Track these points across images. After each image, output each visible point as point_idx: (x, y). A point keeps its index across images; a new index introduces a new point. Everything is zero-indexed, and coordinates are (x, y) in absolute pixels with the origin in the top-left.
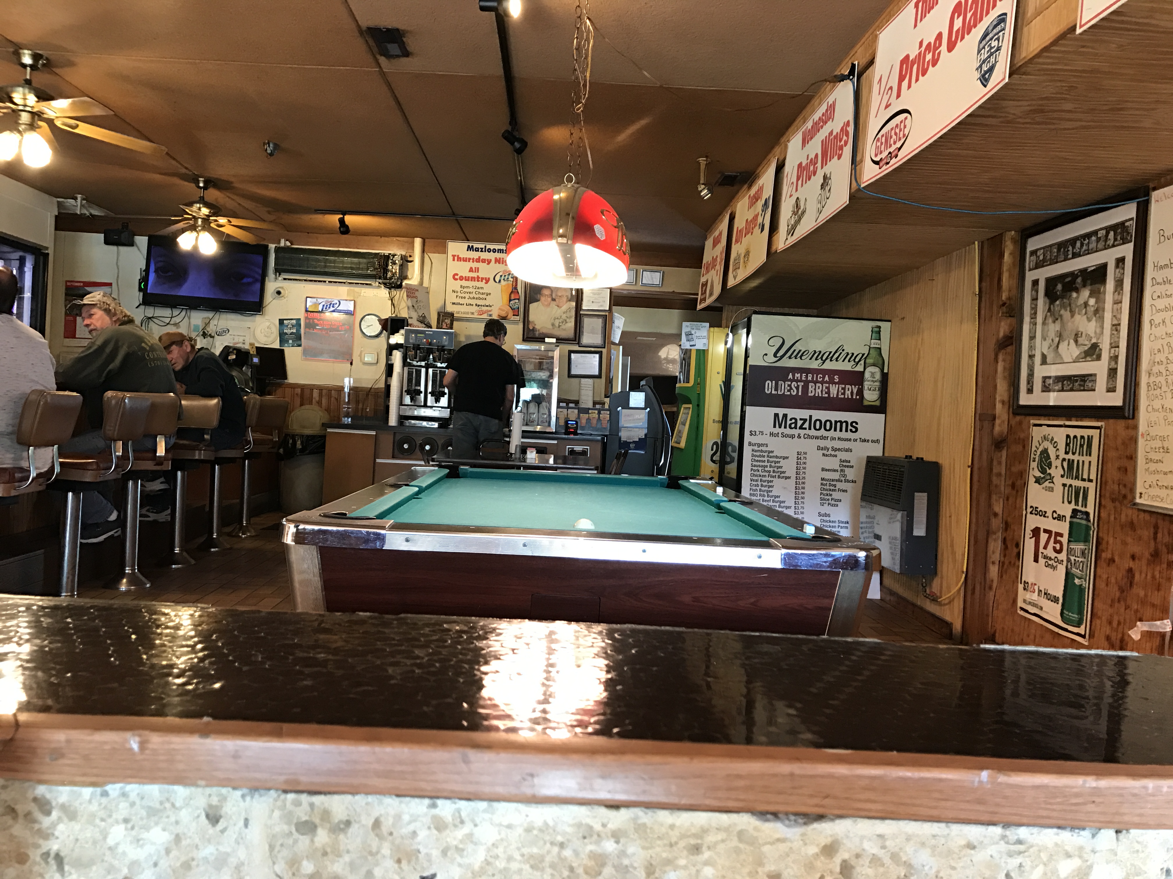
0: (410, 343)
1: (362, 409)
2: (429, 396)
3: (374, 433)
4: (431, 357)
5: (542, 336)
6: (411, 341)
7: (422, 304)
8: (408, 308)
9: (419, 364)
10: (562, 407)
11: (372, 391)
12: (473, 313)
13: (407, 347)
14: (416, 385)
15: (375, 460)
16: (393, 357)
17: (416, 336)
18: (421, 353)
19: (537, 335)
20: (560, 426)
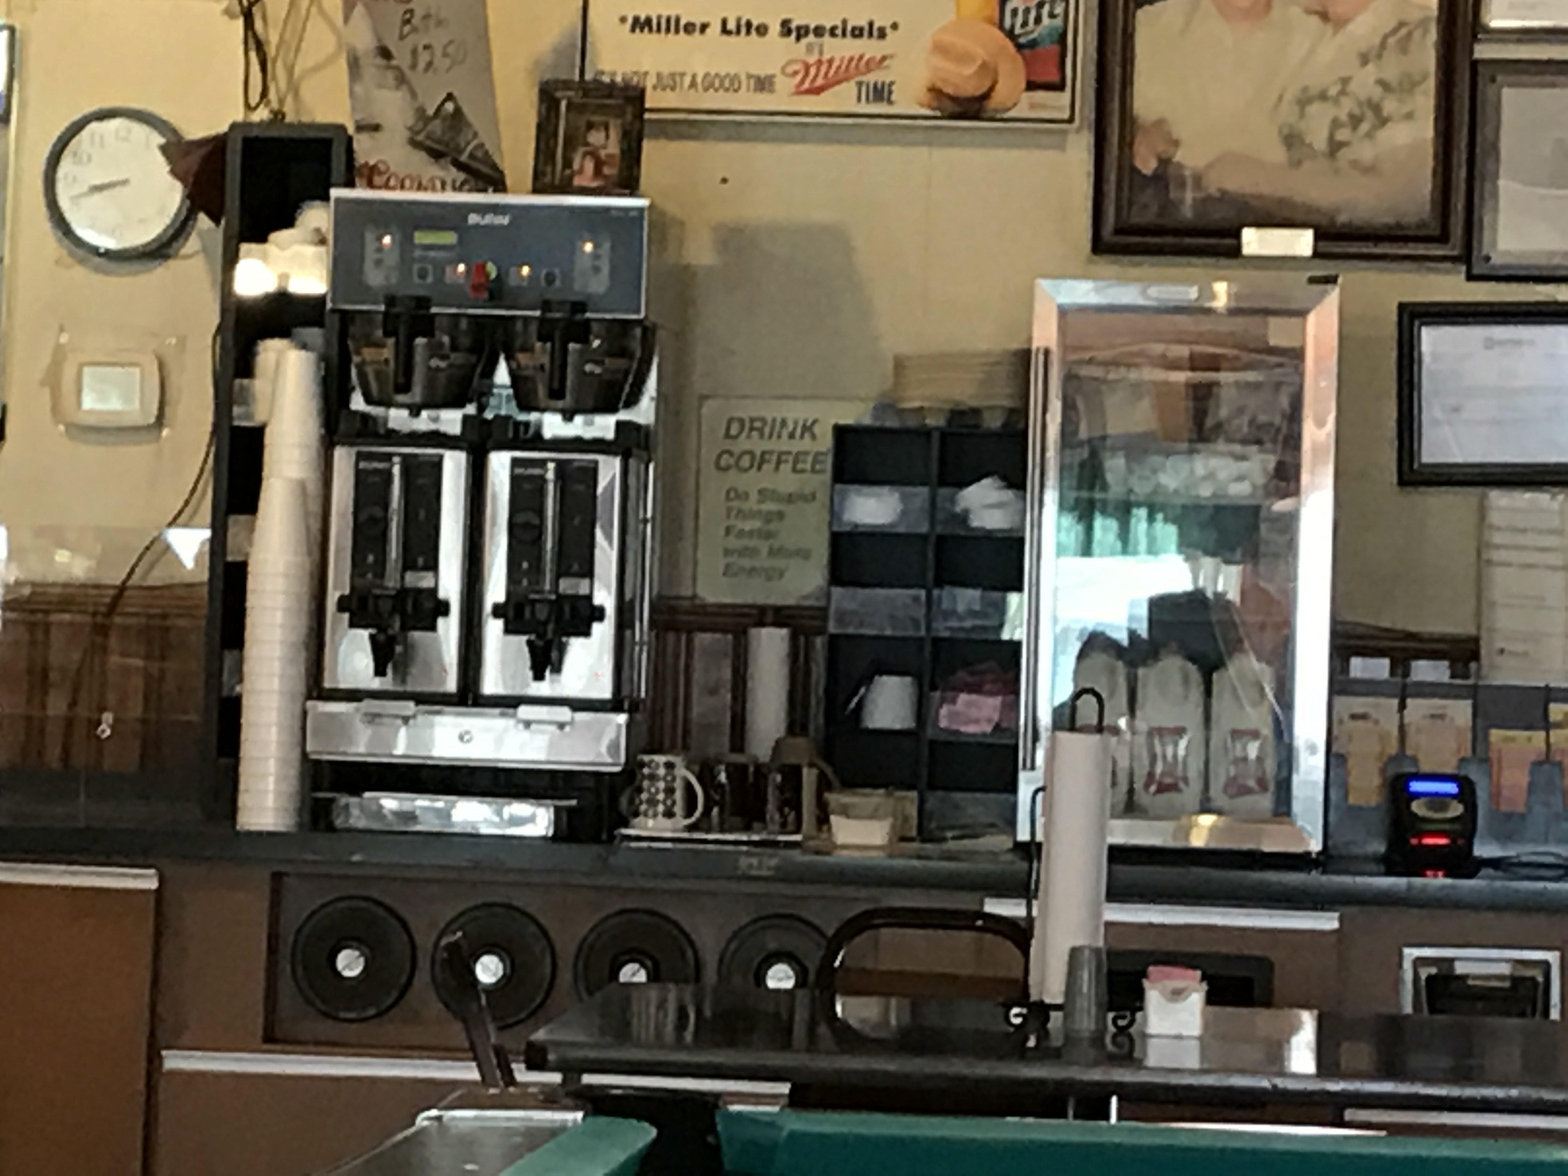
0: (365, 292)
1: (69, 723)
2: (493, 628)
3: (148, 881)
4: (502, 375)
5: (1219, 216)
6: (375, 278)
7: (437, 38)
8: (354, 65)
9: (424, 422)
10: (1370, 688)
11: (132, 604)
12: (763, 84)
13: (346, 317)
14: (408, 564)
15: (154, 1059)
16: (259, 385)
17: (405, 243)
18: (435, 350)
19: (1187, 211)
20: (1355, 812)
